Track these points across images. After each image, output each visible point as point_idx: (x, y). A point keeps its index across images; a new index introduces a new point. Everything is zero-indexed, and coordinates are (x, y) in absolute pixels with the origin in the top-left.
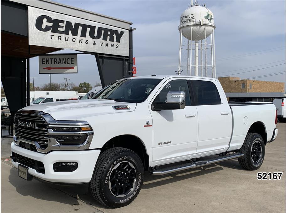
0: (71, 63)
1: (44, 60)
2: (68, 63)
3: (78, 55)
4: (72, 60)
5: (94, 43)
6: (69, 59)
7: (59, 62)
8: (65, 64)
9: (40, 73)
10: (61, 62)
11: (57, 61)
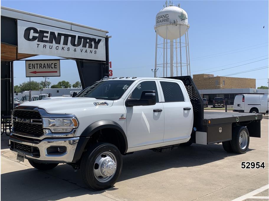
0: (55, 68)
1: (30, 65)
2: (52, 67)
3: (60, 60)
4: (55, 65)
5: (75, 50)
6: (53, 64)
7: (44, 67)
8: (49, 68)
9: (26, 77)
10: (45, 67)
11: (42, 65)
